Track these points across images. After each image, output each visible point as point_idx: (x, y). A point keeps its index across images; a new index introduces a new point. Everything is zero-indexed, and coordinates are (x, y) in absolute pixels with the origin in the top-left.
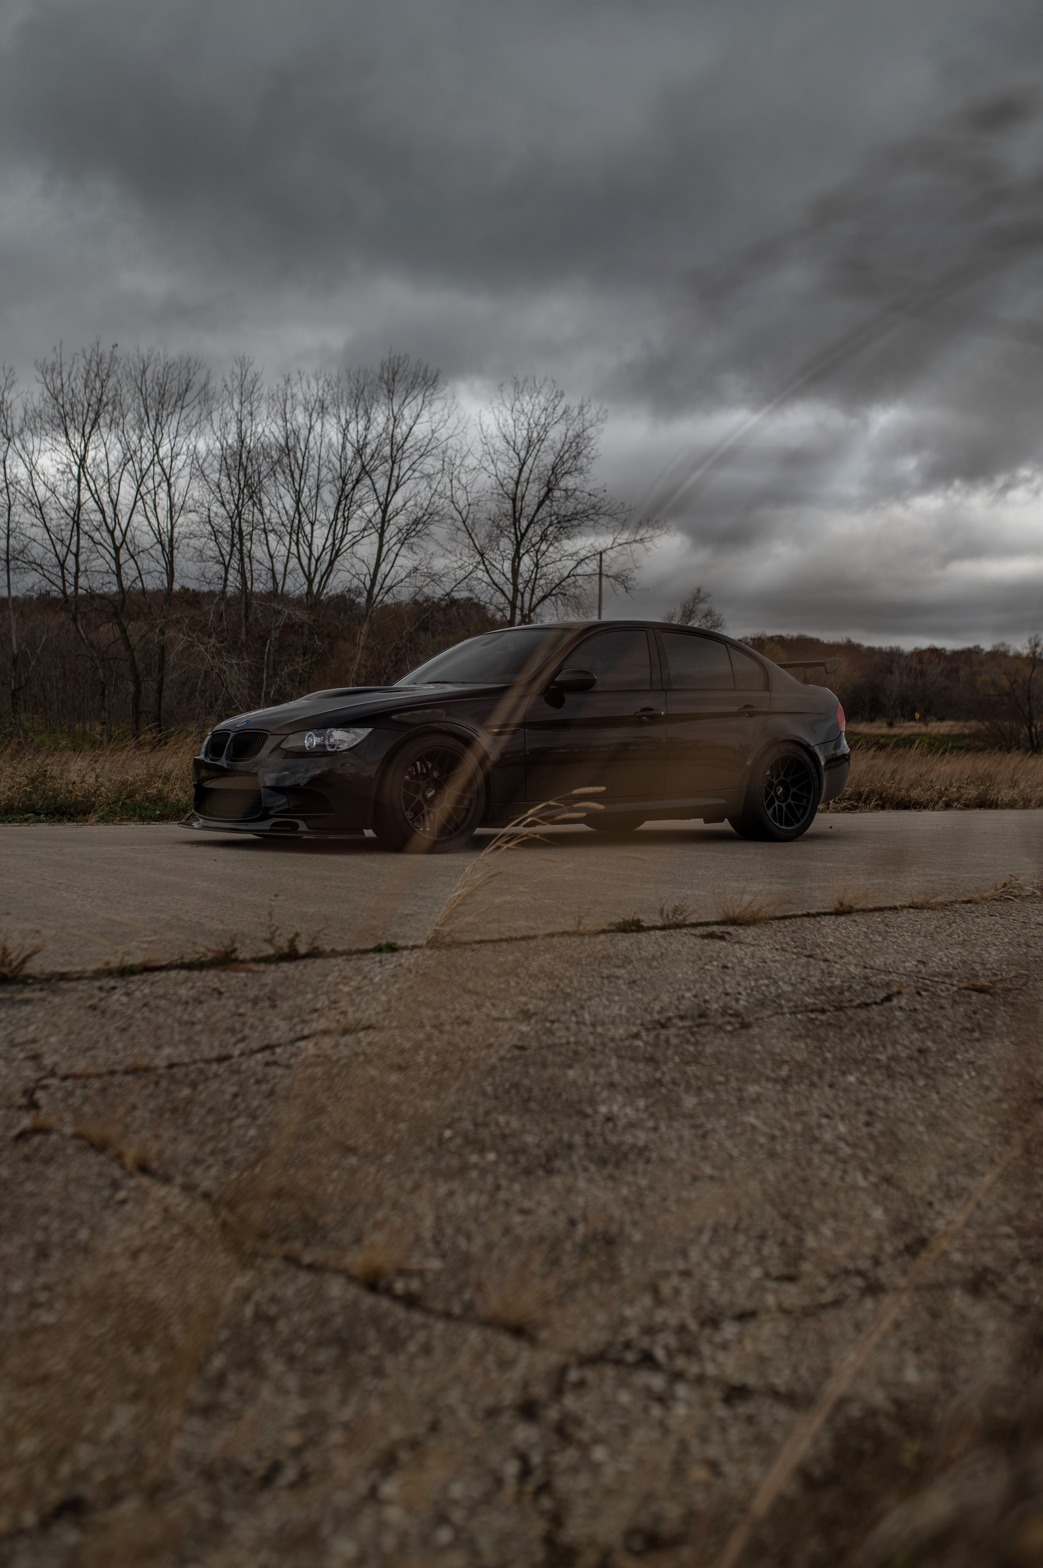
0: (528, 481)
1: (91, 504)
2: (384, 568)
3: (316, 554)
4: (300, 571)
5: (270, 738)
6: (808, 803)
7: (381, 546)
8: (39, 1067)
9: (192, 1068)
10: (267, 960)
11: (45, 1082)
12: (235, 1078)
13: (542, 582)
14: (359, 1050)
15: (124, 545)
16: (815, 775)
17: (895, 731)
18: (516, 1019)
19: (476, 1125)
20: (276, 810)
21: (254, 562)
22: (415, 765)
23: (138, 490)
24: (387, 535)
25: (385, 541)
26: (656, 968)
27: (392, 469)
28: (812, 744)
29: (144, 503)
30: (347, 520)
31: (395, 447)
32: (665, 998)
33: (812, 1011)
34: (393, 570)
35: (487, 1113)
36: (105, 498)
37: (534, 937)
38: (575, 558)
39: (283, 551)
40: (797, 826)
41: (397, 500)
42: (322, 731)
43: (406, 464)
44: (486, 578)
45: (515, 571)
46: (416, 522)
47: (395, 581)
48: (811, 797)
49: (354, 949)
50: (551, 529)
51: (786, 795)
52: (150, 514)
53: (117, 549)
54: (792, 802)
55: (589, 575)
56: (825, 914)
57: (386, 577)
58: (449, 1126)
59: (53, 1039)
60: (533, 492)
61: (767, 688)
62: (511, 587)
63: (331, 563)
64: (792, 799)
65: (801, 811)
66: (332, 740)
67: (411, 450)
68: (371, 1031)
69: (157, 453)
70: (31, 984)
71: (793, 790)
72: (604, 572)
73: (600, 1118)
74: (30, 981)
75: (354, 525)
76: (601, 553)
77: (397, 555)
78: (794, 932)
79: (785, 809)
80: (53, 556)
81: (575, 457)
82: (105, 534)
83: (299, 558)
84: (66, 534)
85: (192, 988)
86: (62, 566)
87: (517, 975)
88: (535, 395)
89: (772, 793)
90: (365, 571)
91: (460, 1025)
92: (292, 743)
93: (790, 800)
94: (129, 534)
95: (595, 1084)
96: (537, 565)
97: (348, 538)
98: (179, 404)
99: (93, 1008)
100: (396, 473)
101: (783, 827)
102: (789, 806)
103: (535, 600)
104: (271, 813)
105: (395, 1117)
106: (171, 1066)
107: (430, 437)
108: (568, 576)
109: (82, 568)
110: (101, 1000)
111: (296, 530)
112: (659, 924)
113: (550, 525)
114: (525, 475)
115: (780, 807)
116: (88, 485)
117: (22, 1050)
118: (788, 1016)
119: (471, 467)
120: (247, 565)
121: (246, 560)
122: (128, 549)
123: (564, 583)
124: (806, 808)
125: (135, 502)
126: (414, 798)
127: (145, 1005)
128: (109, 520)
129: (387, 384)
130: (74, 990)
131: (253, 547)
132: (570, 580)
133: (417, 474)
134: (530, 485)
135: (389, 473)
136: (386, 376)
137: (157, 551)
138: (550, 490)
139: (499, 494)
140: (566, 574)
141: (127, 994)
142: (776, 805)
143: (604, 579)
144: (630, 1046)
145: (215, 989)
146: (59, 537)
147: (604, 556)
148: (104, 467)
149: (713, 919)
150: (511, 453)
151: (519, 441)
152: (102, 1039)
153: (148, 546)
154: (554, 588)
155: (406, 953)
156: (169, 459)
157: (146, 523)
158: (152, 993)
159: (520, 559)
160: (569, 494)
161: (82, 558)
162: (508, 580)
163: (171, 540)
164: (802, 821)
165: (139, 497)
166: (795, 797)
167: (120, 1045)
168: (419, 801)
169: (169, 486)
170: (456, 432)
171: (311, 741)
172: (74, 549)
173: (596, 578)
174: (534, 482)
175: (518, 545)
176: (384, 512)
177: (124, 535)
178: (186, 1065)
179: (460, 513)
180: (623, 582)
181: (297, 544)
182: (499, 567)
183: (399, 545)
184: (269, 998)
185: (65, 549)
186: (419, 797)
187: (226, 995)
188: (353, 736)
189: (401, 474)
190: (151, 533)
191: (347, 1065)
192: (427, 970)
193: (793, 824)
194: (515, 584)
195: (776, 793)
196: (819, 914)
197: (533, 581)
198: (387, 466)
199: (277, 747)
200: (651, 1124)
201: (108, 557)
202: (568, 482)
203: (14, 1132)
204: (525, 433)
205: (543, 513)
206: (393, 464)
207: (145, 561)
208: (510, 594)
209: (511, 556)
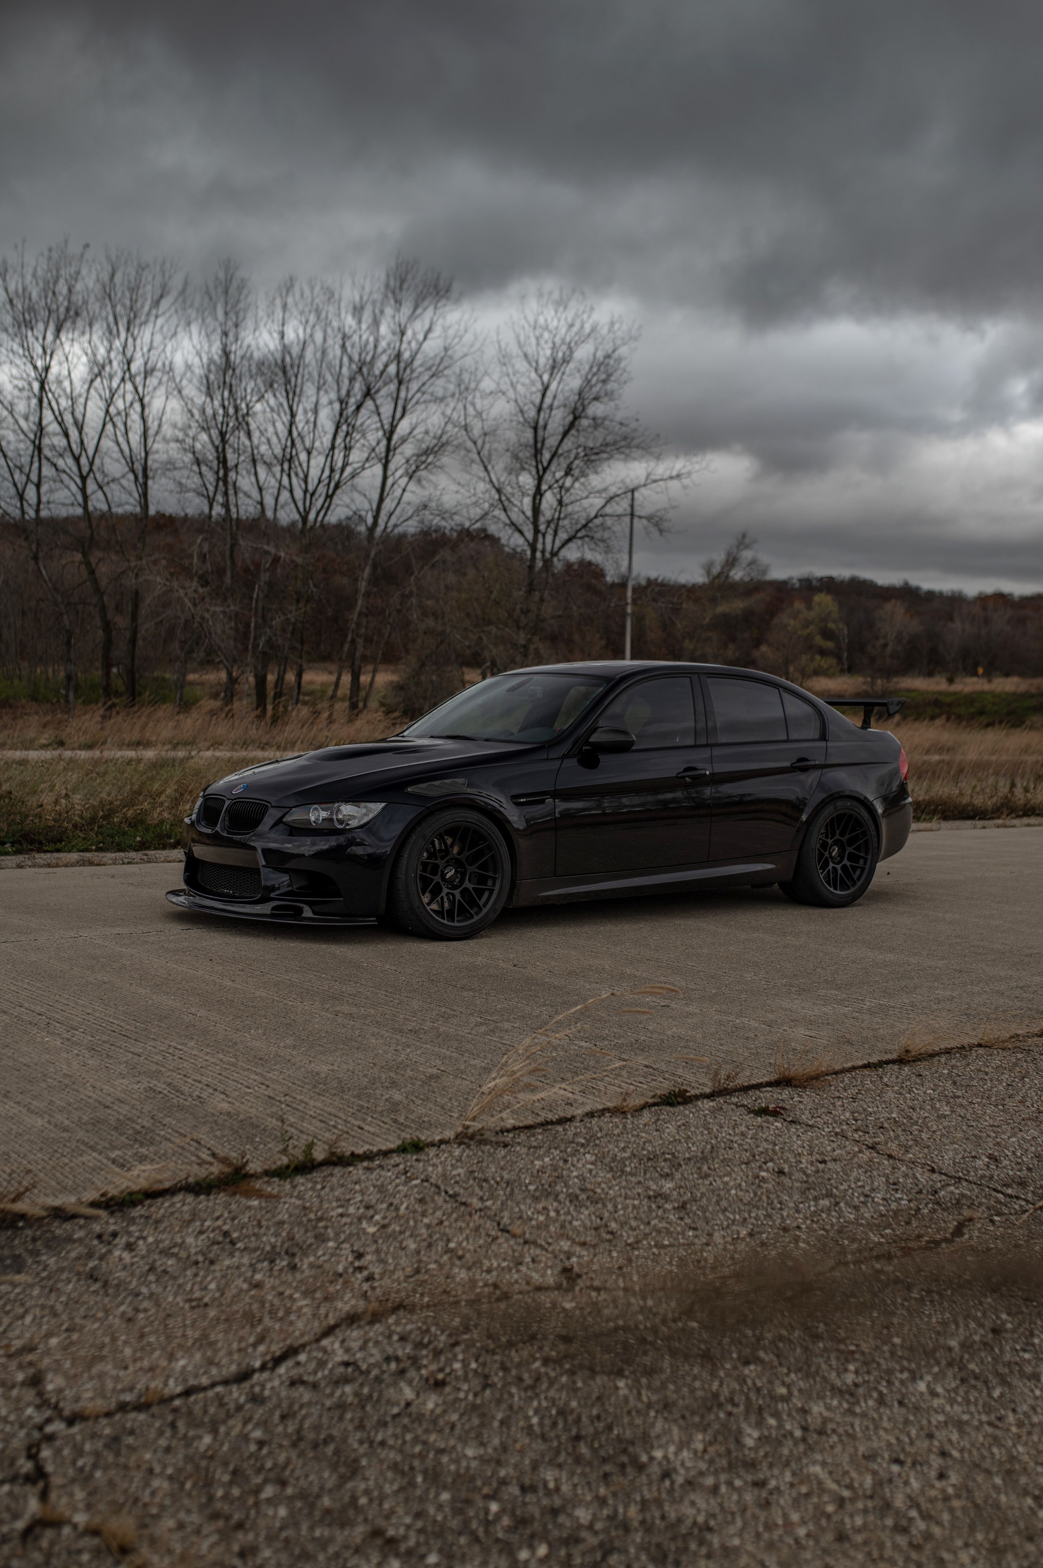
0: (551, 408)
1: (54, 427)
2: (388, 505)
3: (311, 488)
4: (292, 506)
5: (271, 811)
6: (865, 864)
7: (385, 478)
8: (43, 1403)
9: (210, 1393)
10: (281, 1173)
11: (49, 1429)
12: (259, 1413)
13: (566, 522)
14: (390, 1351)
15: (91, 475)
16: (874, 833)
17: (957, 687)
18: (559, 1287)
19: (524, 1489)
20: (278, 892)
21: (241, 495)
22: (433, 843)
23: (107, 412)
24: (392, 466)
25: (389, 473)
26: (707, 1176)
27: (398, 390)
28: (871, 798)
29: (114, 426)
30: (348, 449)
31: (402, 365)
32: (717, 1237)
33: (878, 1258)
34: (399, 509)
35: (535, 1466)
36: (68, 419)
37: (571, 1119)
38: (604, 495)
39: (273, 483)
40: (852, 890)
41: (403, 427)
42: (330, 805)
43: (414, 386)
44: (503, 516)
45: (536, 510)
46: (427, 452)
47: (401, 520)
48: (869, 857)
49: (375, 1149)
50: (577, 462)
51: (841, 855)
52: (121, 439)
53: (84, 479)
54: (848, 864)
55: (619, 516)
56: (887, 1062)
57: (391, 514)
58: (493, 1496)
59: (54, 1341)
60: (557, 419)
61: (823, 737)
62: (531, 527)
63: (329, 497)
64: (849, 860)
65: (858, 872)
66: (340, 817)
67: (420, 370)
68: (401, 1313)
69: (129, 369)
70: (22, 1228)
71: (849, 850)
72: (637, 513)
73: (655, 1470)
74: (21, 1224)
75: (356, 456)
76: (633, 491)
77: (404, 490)
78: (854, 1099)
79: (840, 871)
80: (11, 486)
81: (604, 382)
82: (70, 461)
83: (291, 491)
84: (25, 460)
85: (201, 1232)
86: (21, 496)
87: (556, 1199)
88: (561, 309)
89: (827, 854)
90: (367, 506)
91: (499, 1300)
92: (295, 816)
93: (845, 862)
94: (97, 461)
95: (649, 1406)
96: (560, 502)
97: (349, 470)
98: (154, 312)
99: (92, 1277)
100: (403, 394)
101: (838, 892)
102: (844, 868)
103: (558, 543)
104: (272, 895)
105: (434, 1476)
106: (188, 1393)
107: (442, 354)
108: (596, 517)
109: (44, 499)
110: (102, 1258)
111: (288, 460)
112: (708, 1090)
113: (576, 458)
114: (548, 401)
115: (835, 869)
116: (50, 404)
117: (20, 1367)
118: (852, 1266)
119: (488, 391)
120: (232, 499)
121: (231, 492)
122: (95, 478)
123: (590, 525)
124: (863, 869)
125: (104, 425)
126: (432, 880)
127: (152, 1269)
128: (74, 446)
129: (394, 293)
130: (70, 1240)
131: (239, 478)
132: (597, 521)
133: (427, 397)
134: (554, 412)
135: (395, 395)
136: (392, 283)
137: (129, 482)
138: (576, 418)
139: (519, 423)
140: (593, 514)
141: (130, 1247)
142: (830, 867)
143: (636, 520)
144: (683, 1330)
145: (226, 1234)
146: (18, 464)
147: (636, 494)
148: (66, 384)
149: (766, 1079)
150: (533, 375)
151: (542, 361)
152: (107, 1340)
153: (118, 475)
154: (580, 530)
155: (432, 1152)
156: (142, 375)
157: (116, 448)
158: (157, 1242)
159: (541, 495)
160: (597, 423)
161: (44, 488)
162: (527, 518)
163: (145, 469)
164: (859, 884)
165: (108, 419)
166: (853, 858)
167: (128, 1351)
168: (438, 883)
169: (143, 407)
170: (472, 350)
171: (317, 815)
172: (34, 477)
173: (627, 519)
174: (558, 407)
175: (540, 479)
176: (389, 440)
177: (91, 464)
178: (205, 1389)
179: (475, 443)
180: (657, 525)
181: (289, 475)
182: (518, 504)
183: (405, 479)
184: (287, 1253)
185: (24, 478)
186: (437, 878)
187: (240, 1245)
188: (364, 811)
189: (409, 396)
190: (123, 461)
191: (378, 1380)
192: (457, 1189)
193: (849, 888)
194: (535, 524)
195: (830, 853)
196: (881, 1064)
197: (555, 523)
198: (393, 387)
199: (279, 821)
200: (709, 1481)
201: (74, 488)
202: (596, 409)
203: (20, 1525)
204: (548, 352)
205: (568, 444)
206: (400, 383)
207: (115, 492)
208: (530, 536)
209: (531, 492)
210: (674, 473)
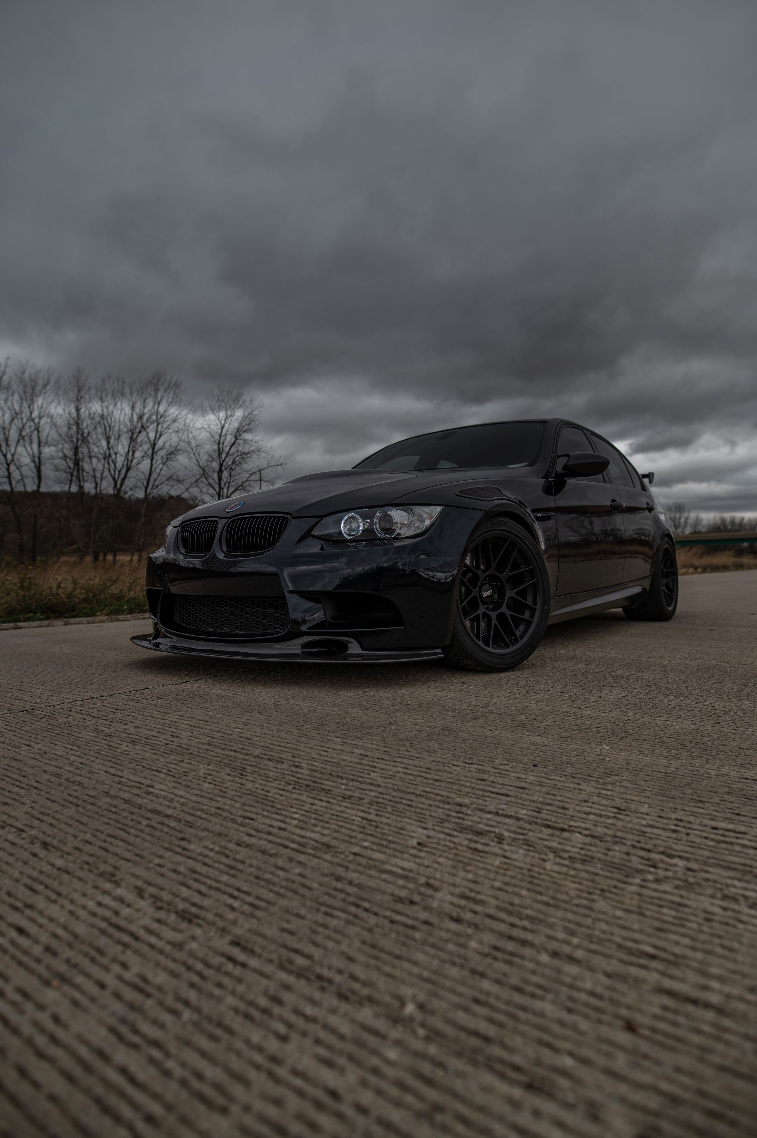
0: (226, 435)
2: (154, 476)
3: (118, 469)
4: (110, 476)
7: (152, 465)
13: (233, 483)
23: (20, 434)
24: (155, 460)
25: (154, 463)
27: (157, 427)
29: (24, 441)
30: (134, 452)
31: (159, 417)
34: (158, 478)
38: (249, 472)
39: (100, 467)
41: (160, 443)
43: (165, 425)
44: (205, 481)
45: (220, 479)
46: (172, 453)
52: (27, 446)
53: (8, 465)
55: (256, 481)
60: (228, 440)
62: (217, 486)
63: (126, 474)
69: (31, 415)
72: (263, 480)
75: (138, 455)
76: (260, 471)
77: (161, 468)
81: (248, 424)
83: (109, 470)
88: (229, 393)
90: (144, 477)
94: (15, 457)
96: (230, 475)
97: (135, 461)
98: (44, 391)
100: (159, 429)
103: (230, 493)
108: (246, 481)
111: (108, 457)
113: (237, 456)
114: (224, 432)
119: (198, 428)
121: (81, 472)
122: (15, 465)
123: (244, 484)
125: (19, 440)
128: (5, 450)
129: (154, 385)
131: (85, 465)
132: (246, 483)
133: (170, 430)
134: (227, 437)
135: (155, 429)
136: (154, 381)
137: (32, 466)
139: (211, 441)
140: (245, 480)
143: (263, 483)
147: (263, 472)
150: (218, 421)
153: (26, 463)
154: (239, 486)
156: (38, 419)
157: (25, 451)
159: (222, 473)
160: (246, 442)
162: (216, 482)
163: (39, 460)
165: (20, 437)
169: (38, 432)
174: (229, 435)
175: (221, 465)
176: (153, 449)
177: (12, 458)
179: (192, 450)
181: (108, 463)
182: (211, 475)
183: (161, 465)
189: (162, 430)
190: (29, 457)
194: (220, 485)
197: (228, 483)
198: (155, 425)
202: (245, 436)
205: (233, 449)
206: (158, 424)
207: (25, 470)
208: (217, 489)
209: (217, 471)
210: (279, 463)
